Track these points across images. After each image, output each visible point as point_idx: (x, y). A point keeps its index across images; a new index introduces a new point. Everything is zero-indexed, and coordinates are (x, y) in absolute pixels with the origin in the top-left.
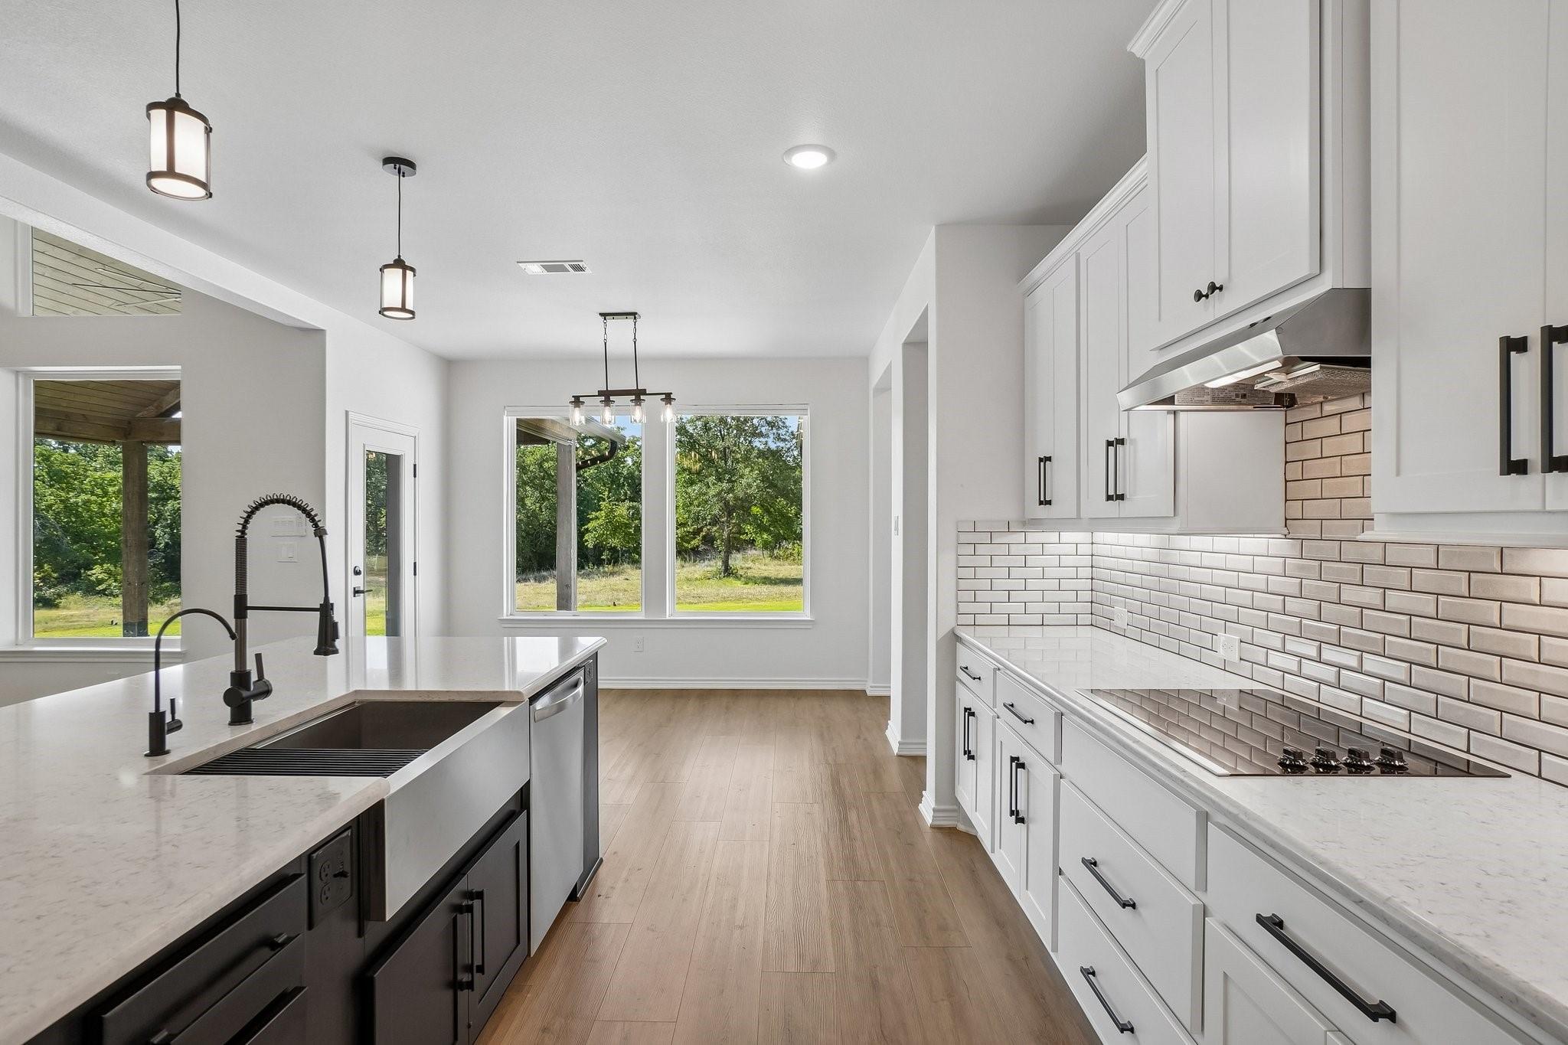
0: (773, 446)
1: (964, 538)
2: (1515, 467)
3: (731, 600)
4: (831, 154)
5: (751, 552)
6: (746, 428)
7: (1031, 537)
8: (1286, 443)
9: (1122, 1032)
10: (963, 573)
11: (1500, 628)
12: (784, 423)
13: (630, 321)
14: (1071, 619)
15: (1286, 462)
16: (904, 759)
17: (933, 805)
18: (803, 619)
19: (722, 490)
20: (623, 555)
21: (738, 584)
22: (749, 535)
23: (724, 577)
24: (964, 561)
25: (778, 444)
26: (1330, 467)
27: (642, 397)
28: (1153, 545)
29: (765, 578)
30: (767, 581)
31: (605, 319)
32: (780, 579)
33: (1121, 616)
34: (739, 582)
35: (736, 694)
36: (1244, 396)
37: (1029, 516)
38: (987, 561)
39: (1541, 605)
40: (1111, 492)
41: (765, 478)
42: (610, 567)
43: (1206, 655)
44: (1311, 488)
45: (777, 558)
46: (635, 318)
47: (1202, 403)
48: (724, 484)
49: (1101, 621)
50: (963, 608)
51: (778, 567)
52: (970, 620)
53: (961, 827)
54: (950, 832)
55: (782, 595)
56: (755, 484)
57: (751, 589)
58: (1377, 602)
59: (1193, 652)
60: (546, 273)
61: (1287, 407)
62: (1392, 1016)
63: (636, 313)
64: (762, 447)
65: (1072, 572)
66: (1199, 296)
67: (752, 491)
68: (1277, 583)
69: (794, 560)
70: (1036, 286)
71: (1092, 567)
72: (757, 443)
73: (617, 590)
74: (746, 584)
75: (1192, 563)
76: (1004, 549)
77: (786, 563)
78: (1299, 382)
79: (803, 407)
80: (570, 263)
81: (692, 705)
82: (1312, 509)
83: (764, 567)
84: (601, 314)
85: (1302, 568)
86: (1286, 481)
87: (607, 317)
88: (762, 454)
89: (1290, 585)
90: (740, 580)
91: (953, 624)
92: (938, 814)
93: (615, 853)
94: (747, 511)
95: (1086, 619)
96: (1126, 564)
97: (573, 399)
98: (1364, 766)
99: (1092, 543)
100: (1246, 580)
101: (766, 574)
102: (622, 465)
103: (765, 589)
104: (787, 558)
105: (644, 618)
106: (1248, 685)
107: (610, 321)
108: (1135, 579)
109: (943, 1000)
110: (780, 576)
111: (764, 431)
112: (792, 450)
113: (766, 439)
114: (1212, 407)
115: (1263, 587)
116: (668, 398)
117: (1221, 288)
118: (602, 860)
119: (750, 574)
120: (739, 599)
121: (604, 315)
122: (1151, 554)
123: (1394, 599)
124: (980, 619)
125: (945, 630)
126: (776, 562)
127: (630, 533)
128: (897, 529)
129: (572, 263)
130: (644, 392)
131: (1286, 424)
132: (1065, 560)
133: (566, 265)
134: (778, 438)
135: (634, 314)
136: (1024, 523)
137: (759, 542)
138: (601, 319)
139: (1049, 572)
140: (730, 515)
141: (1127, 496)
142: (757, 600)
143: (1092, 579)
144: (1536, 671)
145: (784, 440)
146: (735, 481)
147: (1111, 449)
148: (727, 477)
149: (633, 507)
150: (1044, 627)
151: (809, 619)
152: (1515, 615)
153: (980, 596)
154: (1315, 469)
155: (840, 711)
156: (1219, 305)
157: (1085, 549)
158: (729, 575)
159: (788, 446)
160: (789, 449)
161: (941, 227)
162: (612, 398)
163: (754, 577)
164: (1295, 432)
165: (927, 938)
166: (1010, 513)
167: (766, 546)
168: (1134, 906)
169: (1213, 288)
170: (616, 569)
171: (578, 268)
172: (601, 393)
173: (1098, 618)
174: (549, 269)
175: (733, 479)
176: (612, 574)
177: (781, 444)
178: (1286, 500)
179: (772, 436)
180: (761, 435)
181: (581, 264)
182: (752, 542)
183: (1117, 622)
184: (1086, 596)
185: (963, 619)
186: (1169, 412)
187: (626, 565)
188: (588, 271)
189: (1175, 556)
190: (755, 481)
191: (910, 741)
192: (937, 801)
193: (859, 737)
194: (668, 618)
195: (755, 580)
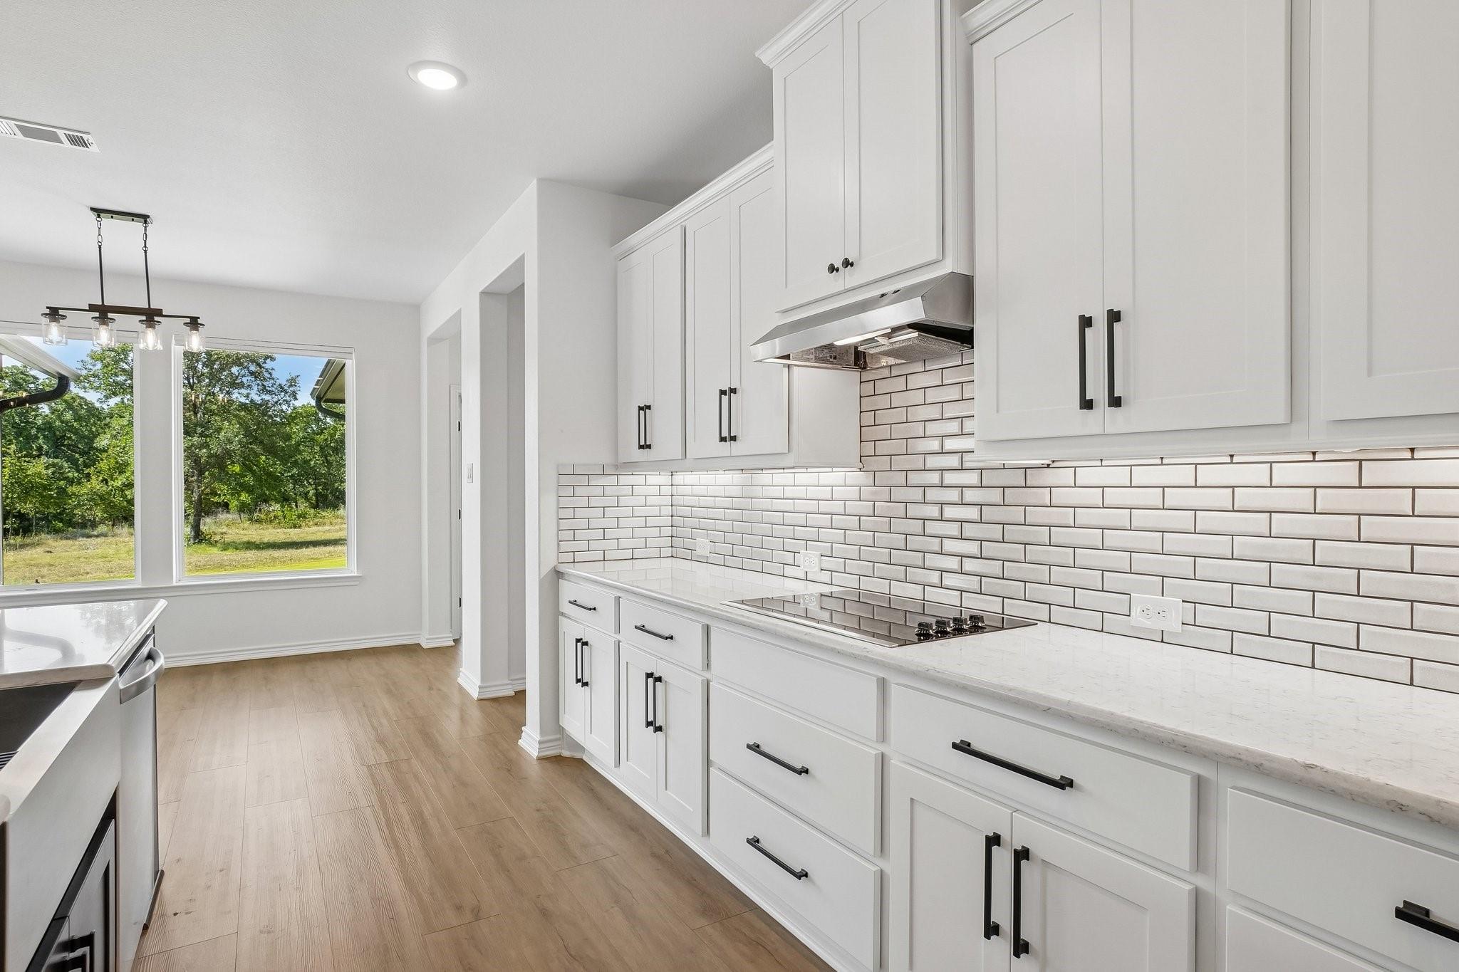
0: (257, 399)
1: (564, 480)
2: (1087, 404)
3: (209, 568)
4: (463, 78)
5: (223, 516)
6: (222, 377)
7: (623, 479)
8: (861, 397)
9: (800, 879)
10: (563, 513)
11: (1025, 525)
12: (271, 374)
13: (139, 225)
14: (655, 552)
15: (861, 412)
16: (485, 702)
17: (537, 737)
18: (350, 575)
19: (192, 445)
20: (37, 524)
21: (215, 551)
22: (223, 498)
23: (194, 544)
24: (564, 502)
25: (263, 397)
26: (899, 415)
27: (156, 319)
28: (735, 483)
29: (248, 543)
30: (250, 546)
31: (99, 216)
32: (267, 543)
33: (703, 546)
34: (216, 549)
35: (271, 663)
36: (835, 358)
37: (622, 459)
38: (584, 502)
39: (1051, 506)
40: (725, 434)
41: (248, 433)
42: (19, 540)
43: (789, 571)
44: (883, 432)
45: (259, 521)
46: (145, 222)
47: (808, 360)
48: (195, 439)
49: (681, 552)
50: (564, 546)
51: (262, 531)
52: (570, 557)
53: (566, 753)
54: (558, 760)
55: (274, 559)
56: (237, 439)
57: (231, 555)
58: (936, 514)
59: (777, 568)
60: (20, 136)
61: (862, 369)
62: (1070, 783)
63: (148, 217)
64: (243, 400)
65: (656, 511)
66: (832, 269)
67: (235, 446)
68: (853, 507)
69: (279, 523)
70: (631, 251)
71: (672, 506)
72: (238, 396)
73: (37, 566)
74: (225, 550)
75: (773, 496)
76: (599, 491)
77: (270, 526)
78: (896, 346)
79: (349, 350)
80: (67, 132)
81: (217, 682)
82: (883, 448)
83: (242, 532)
84: (92, 209)
85: (875, 493)
86: (861, 427)
87: (102, 215)
88: (243, 407)
89: (865, 508)
90: (215, 546)
91: (555, 563)
92: (543, 746)
93: (178, 861)
94: (222, 467)
95: (667, 552)
96: (709, 501)
97: (48, 311)
98: (963, 629)
99: (672, 485)
100: (824, 506)
101: (246, 539)
102: (33, 413)
103: (251, 554)
104: (271, 521)
105: (140, 586)
106: (826, 589)
107: (106, 221)
108: (719, 513)
109: (612, 907)
110: (266, 540)
111: (245, 381)
112: (280, 404)
113: (248, 391)
114: (816, 365)
115: (842, 511)
116: (194, 323)
117: (852, 265)
118: (162, 872)
119: (228, 539)
120: (221, 566)
121: (98, 212)
122: (736, 491)
123: (949, 512)
124: (579, 556)
125: (547, 568)
126: (258, 526)
127: (51, 496)
128: (471, 477)
129: (71, 133)
130: (159, 313)
131: (861, 382)
132: (651, 500)
133: (61, 133)
134: (264, 389)
135: (145, 218)
136: (616, 467)
137: (234, 504)
138: (93, 216)
139: (638, 511)
140: (201, 473)
141: (740, 437)
142: (243, 566)
143: (672, 516)
144: (1048, 551)
145: (270, 392)
146: (210, 436)
147: (725, 398)
148: (199, 430)
149: (54, 465)
150: (635, 561)
151: (356, 575)
152: (1035, 515)
153: (579, 535)
154: (884, 417)
155: (400, 667)
156: (848, 278)
157: (666, 490)
158: (200, 542)
159: (275, 400)
160: (276, 402)
161: (542, 181)
162: (110, 315)
163: (234, 542)
164: (868, 388)
165: (576, 858)
166: (605, 458)
167: (243, 508)
168: (806, 771)
169: (847, 263)
170: (28, 541)
171: (78, 141)
172: (92, 308)
173: (679, 548)
174: (27, 132)
175: (207, 433)
176: (22, 546)
177: (267, 397)
178: (861, 442)
179: (255, 388)
180: (242, 385)
181: (85, 137)
182: (226, 506)
183: (700, 552)
184: (667, 531)
185: (565, 557)
186: (784, 365)
187: (43, 536)
188: (94, 148)
189: (758, 491)
190: (237, 436)
191: (489, 684)
192: (542, 733)
193: (430, 688)
194: (174, 584)
195: (236, 546)
